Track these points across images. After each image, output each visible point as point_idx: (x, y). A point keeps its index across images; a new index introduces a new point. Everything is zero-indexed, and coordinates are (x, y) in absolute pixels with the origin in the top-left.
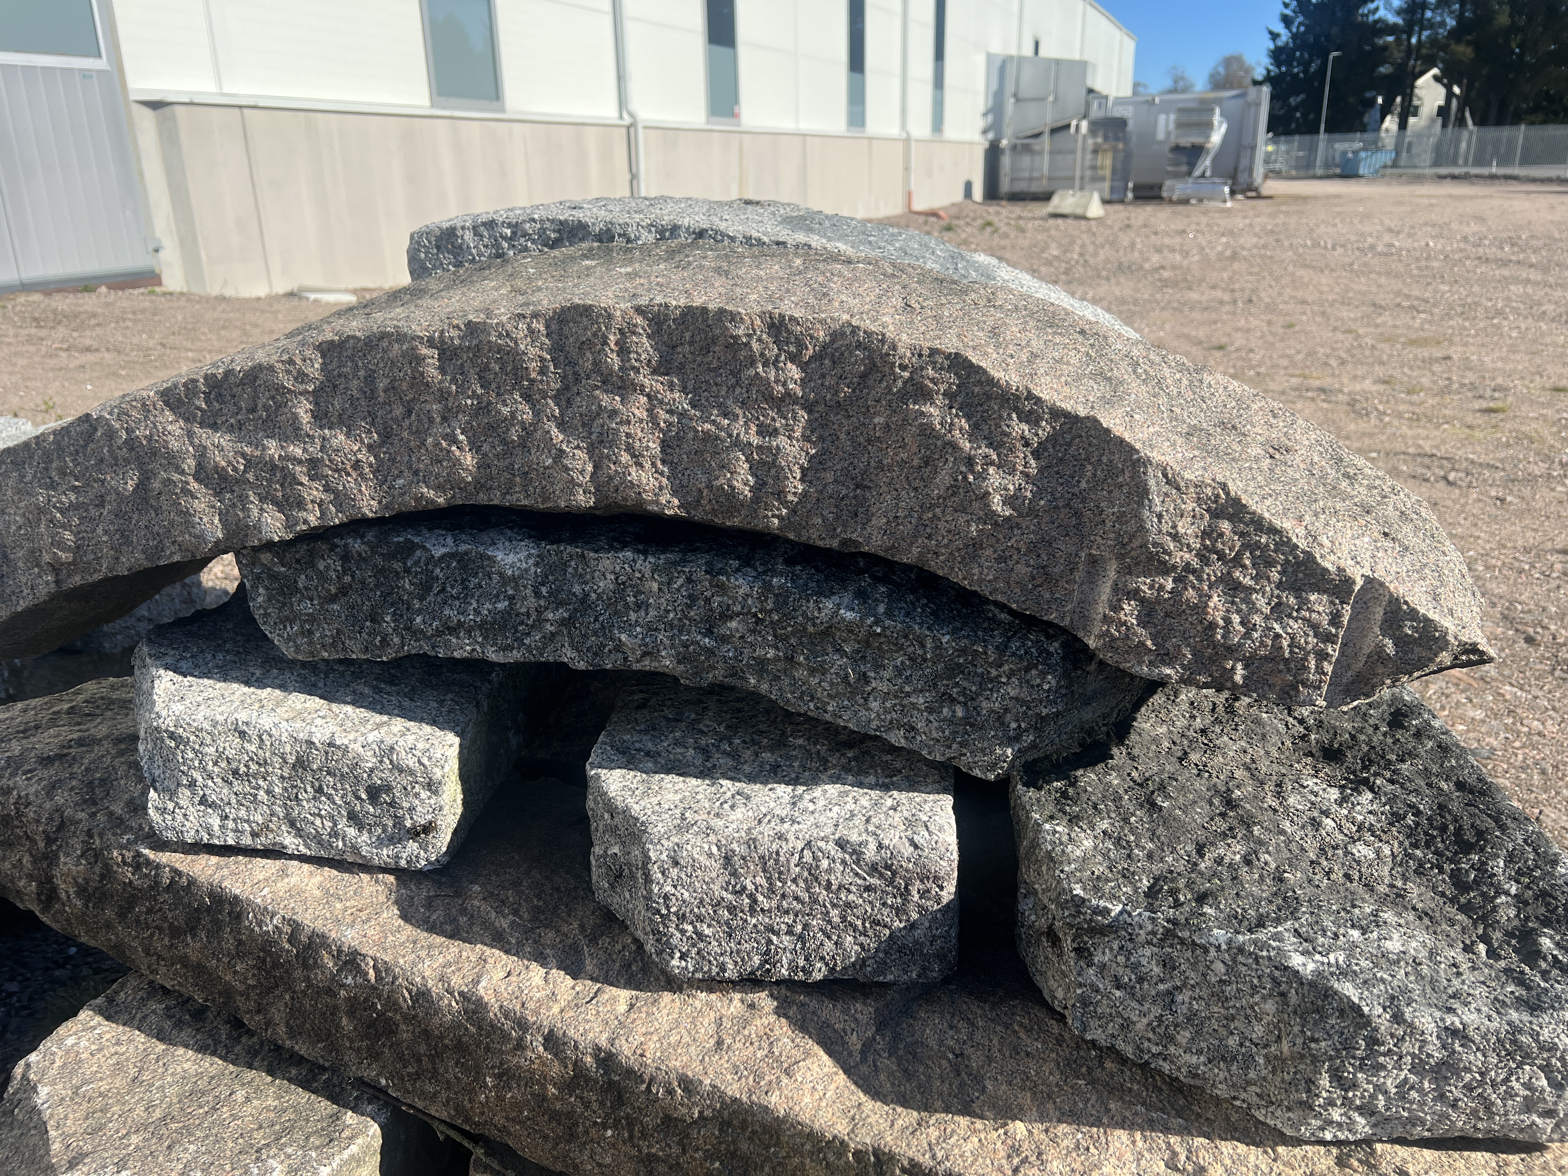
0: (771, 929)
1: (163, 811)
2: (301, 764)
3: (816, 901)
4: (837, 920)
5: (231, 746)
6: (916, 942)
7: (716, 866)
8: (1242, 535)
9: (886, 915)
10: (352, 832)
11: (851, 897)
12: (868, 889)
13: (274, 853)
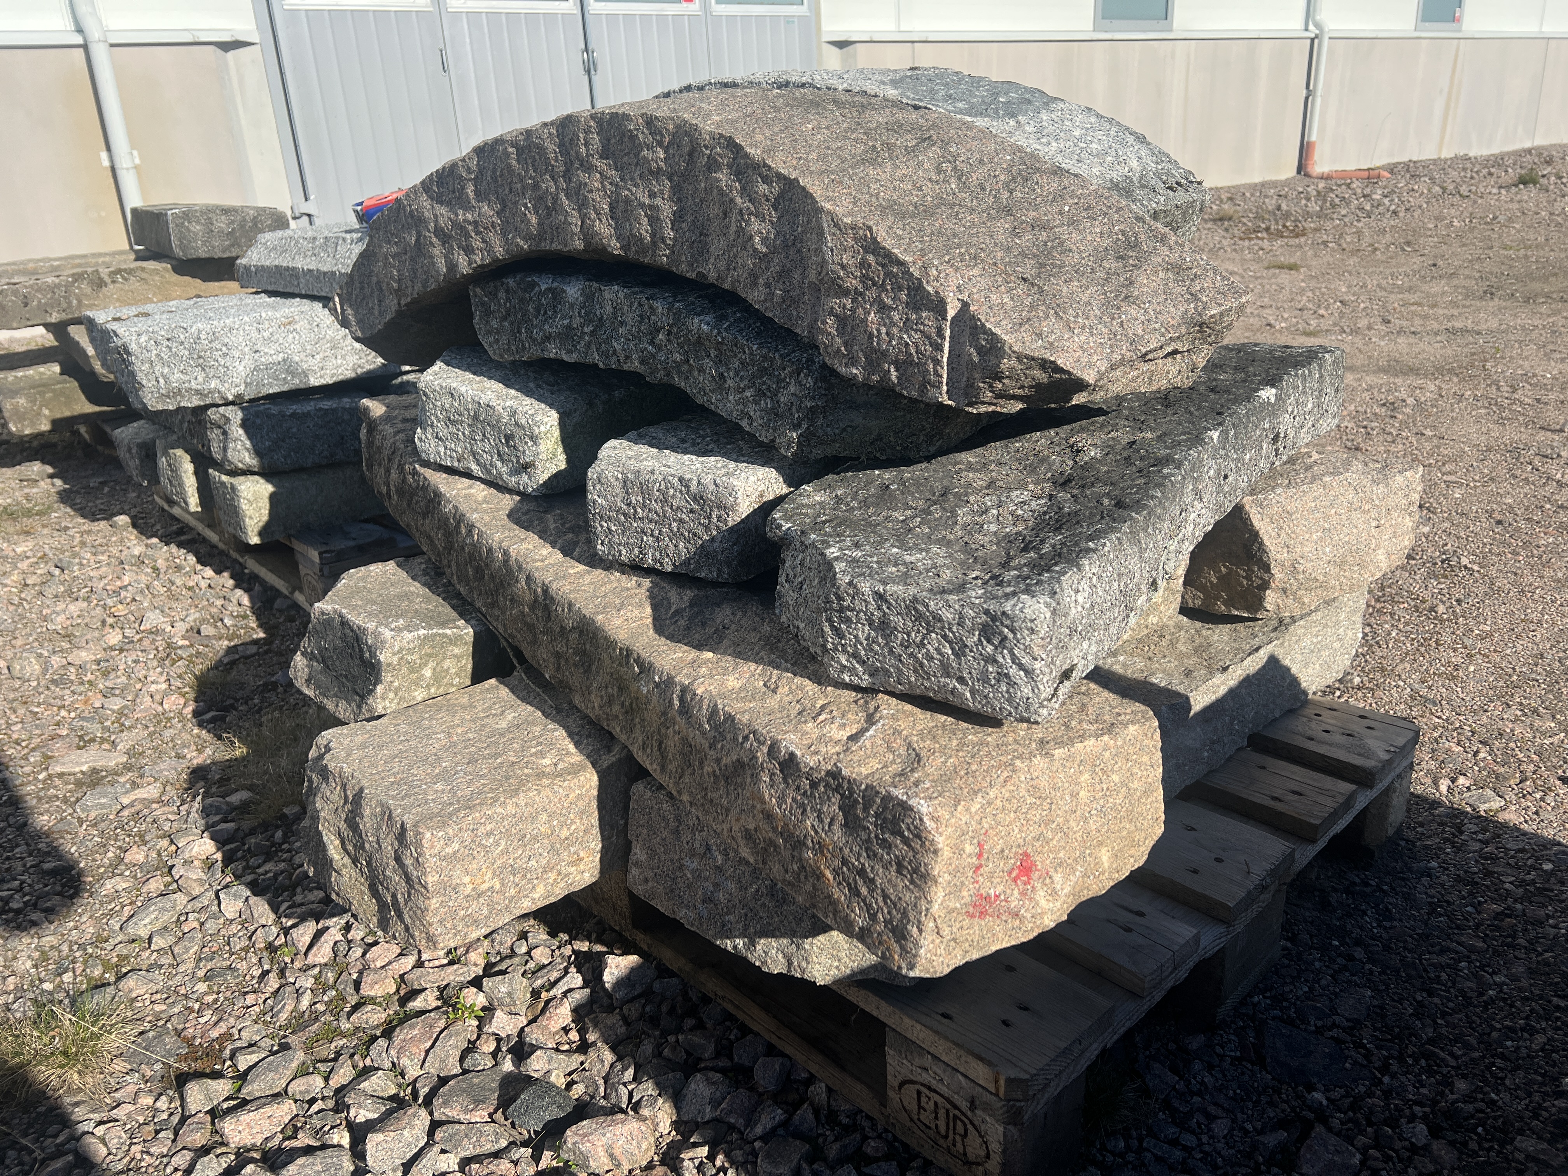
0: (643, 532)
1: (420, 439)
2: (476, 417)
3: (665, 516)
4: (675, 529)
5: (447, 402)
6: (714, 551)
7: (619, 485)
8: (883, 266)
9: (700, 531)
10: (499, 464)
11: (684, 516)
12: (692, 511)
13: (468, 475)
